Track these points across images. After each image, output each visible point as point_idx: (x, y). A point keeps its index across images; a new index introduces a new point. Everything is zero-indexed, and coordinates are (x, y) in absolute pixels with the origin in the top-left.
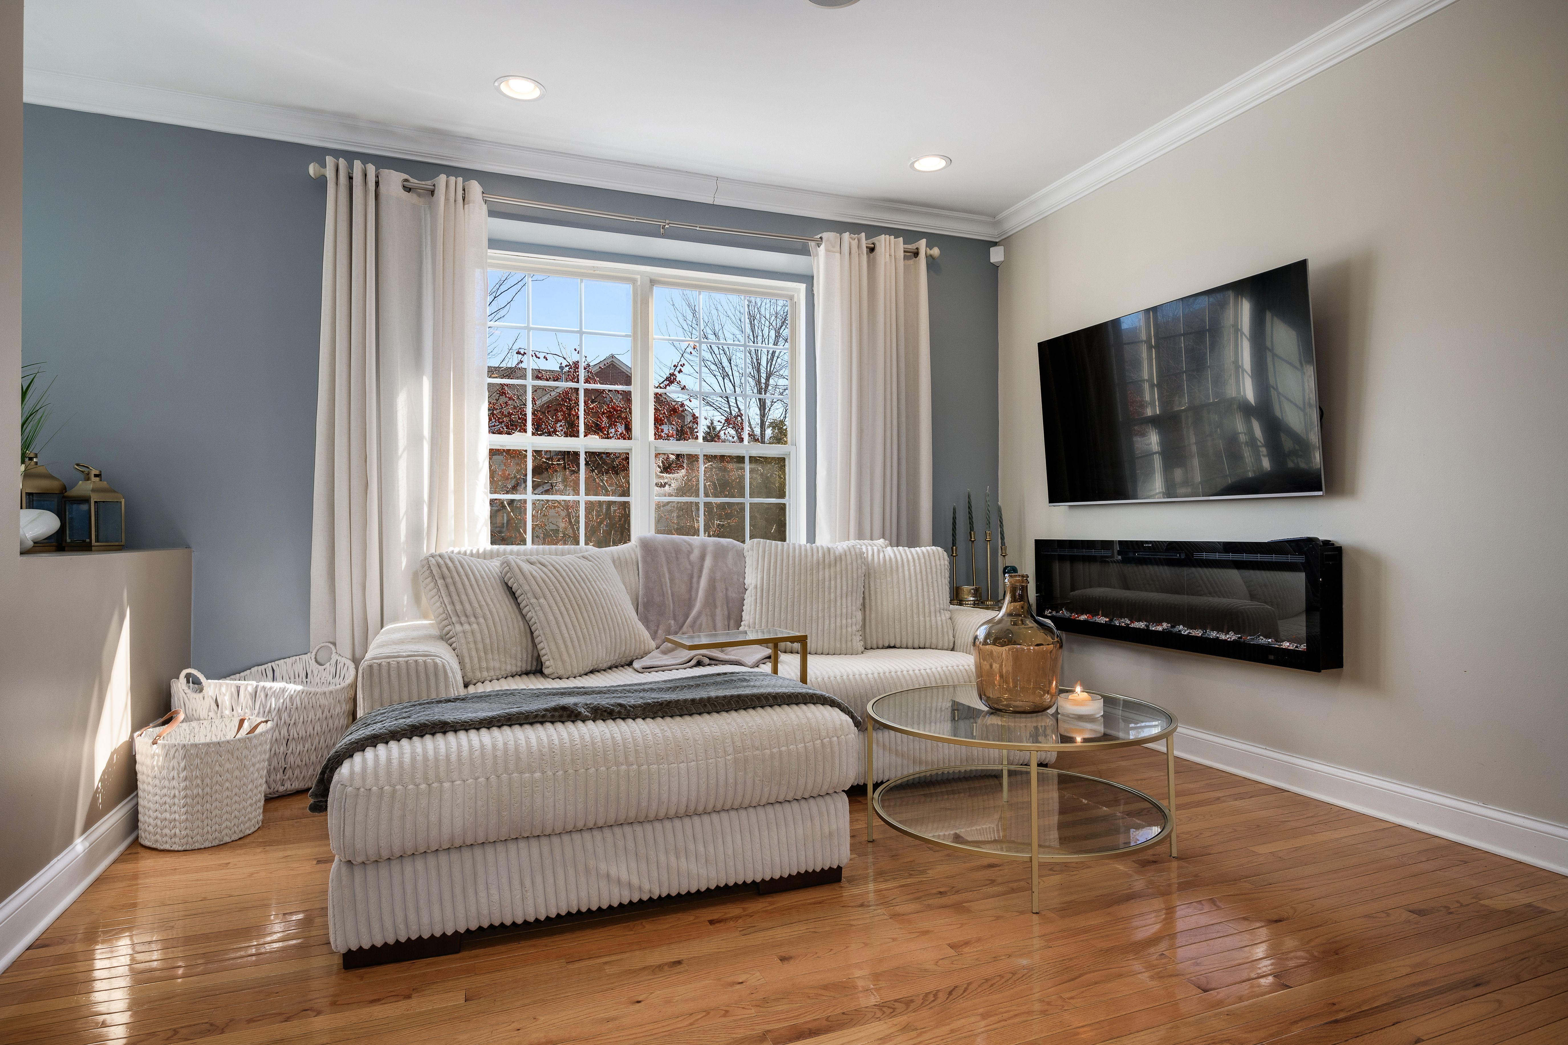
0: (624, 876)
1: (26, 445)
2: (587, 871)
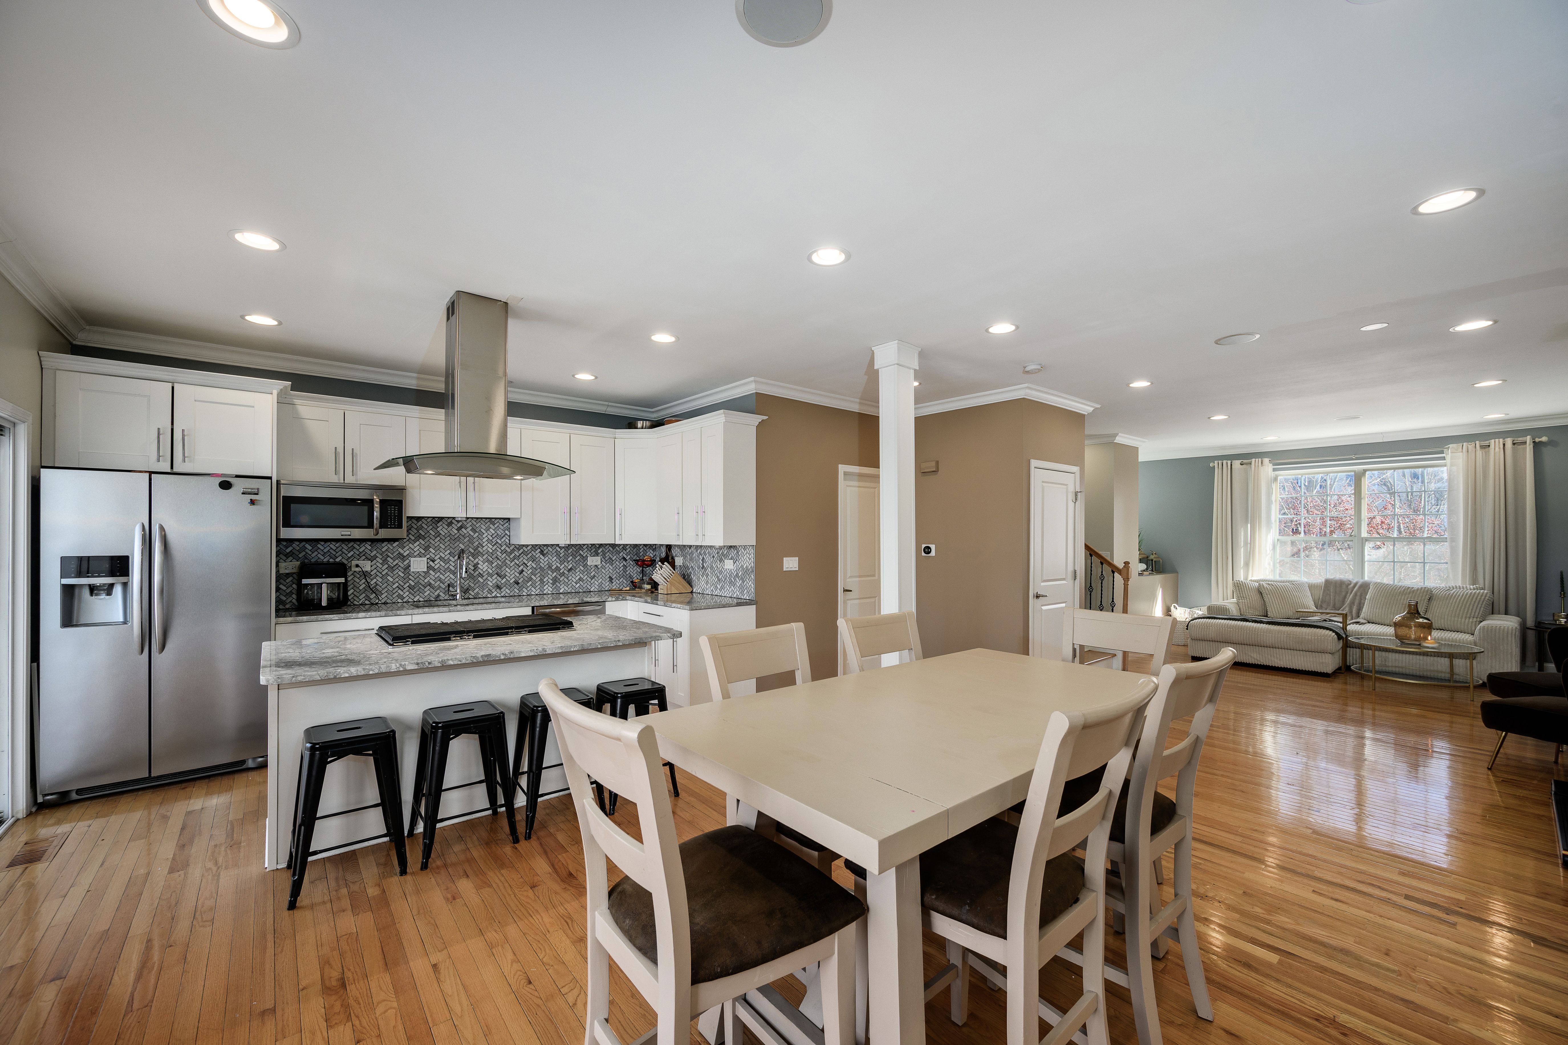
0: (1255, 657)
1: (1140, 547)
2: (1245, 653)
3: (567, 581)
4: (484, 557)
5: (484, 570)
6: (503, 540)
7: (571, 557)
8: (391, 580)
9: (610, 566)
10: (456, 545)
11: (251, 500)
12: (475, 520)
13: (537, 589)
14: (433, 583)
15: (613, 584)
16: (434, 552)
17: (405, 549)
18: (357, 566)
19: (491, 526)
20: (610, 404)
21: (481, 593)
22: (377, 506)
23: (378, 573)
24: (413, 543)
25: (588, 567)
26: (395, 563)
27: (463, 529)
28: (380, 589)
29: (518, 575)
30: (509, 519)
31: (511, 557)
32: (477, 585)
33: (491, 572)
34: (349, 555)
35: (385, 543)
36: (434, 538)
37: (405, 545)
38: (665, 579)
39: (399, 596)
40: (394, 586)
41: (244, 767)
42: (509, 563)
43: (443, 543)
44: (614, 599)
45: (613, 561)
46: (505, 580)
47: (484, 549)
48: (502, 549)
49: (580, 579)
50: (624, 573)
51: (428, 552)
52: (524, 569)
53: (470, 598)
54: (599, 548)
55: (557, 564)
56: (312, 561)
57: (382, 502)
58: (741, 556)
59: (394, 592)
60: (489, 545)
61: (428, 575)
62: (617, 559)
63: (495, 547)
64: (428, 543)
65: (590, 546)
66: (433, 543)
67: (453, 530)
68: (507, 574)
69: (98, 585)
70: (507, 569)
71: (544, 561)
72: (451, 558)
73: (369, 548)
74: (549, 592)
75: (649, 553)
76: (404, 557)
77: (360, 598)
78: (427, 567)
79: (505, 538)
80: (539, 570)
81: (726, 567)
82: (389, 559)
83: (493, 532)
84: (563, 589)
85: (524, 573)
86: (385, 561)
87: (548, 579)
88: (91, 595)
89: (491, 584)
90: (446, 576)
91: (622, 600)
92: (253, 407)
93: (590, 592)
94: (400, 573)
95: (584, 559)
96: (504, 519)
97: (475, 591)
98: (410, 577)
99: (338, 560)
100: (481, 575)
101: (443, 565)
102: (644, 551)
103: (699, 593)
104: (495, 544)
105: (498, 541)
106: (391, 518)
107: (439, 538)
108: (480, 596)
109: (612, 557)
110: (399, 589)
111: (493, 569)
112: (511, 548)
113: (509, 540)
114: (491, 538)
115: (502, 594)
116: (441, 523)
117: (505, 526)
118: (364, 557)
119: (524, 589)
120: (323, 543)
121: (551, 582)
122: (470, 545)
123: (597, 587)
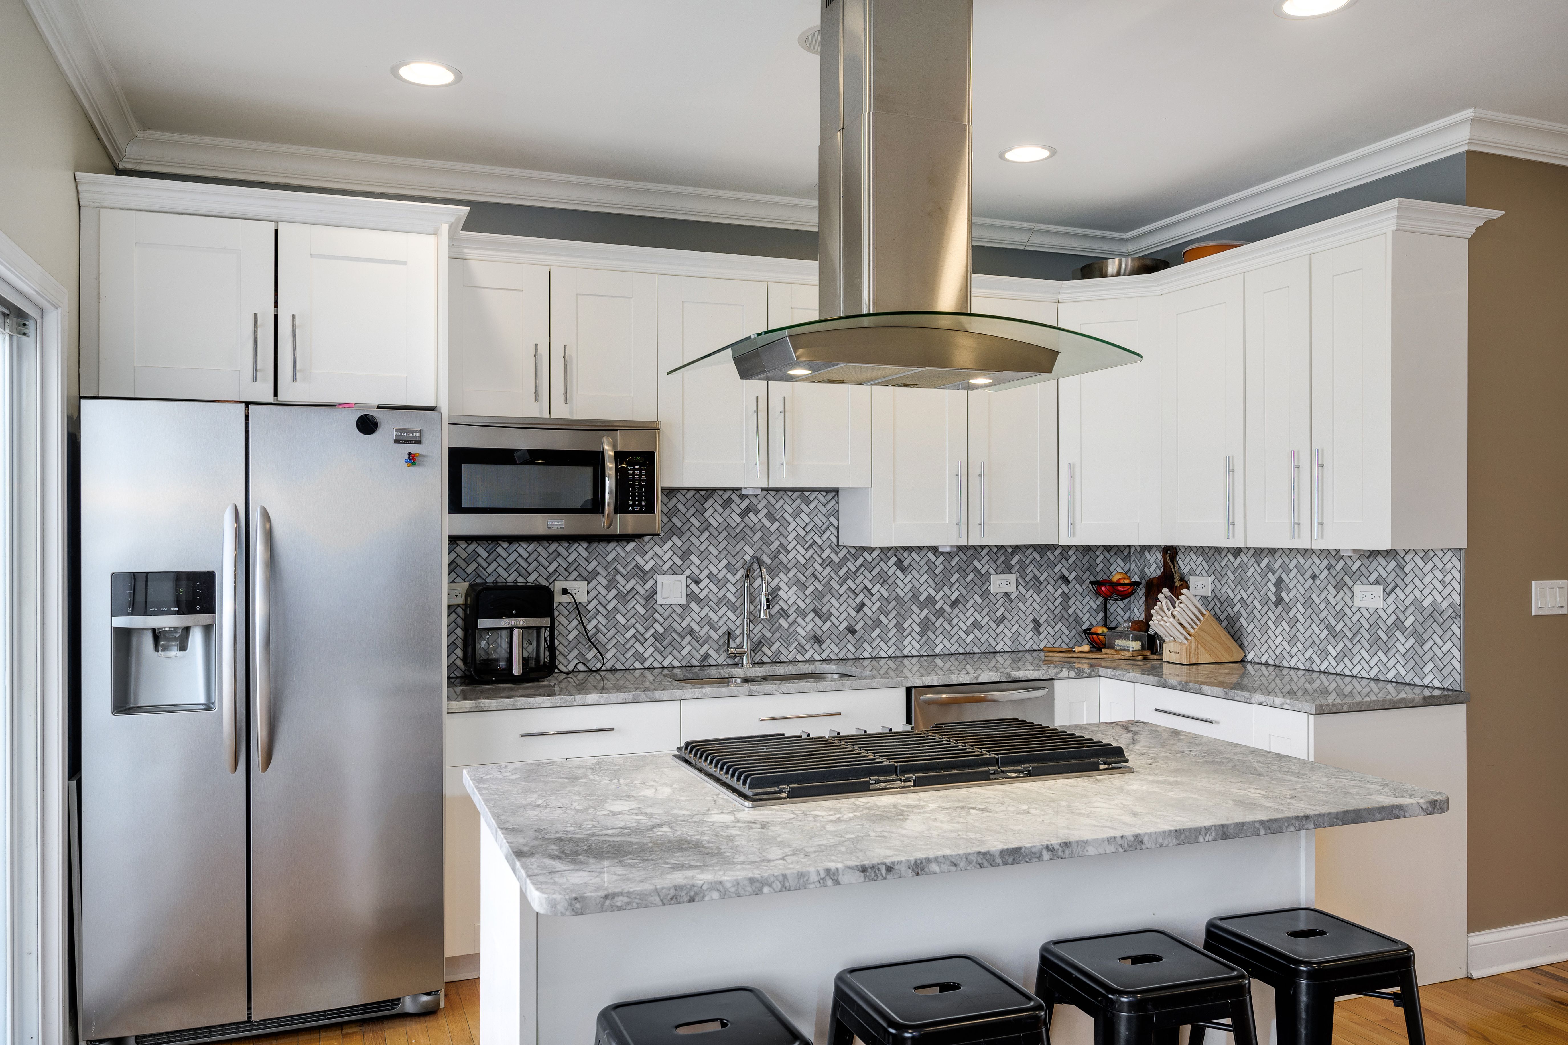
3: (949, 628)
4: (790, 575)
5: (790, 602)
6: (825, 537)
7: (957, 576)
8: (623, 621)
9: (1035, 596)
10: (738, 548)
11: (410, 454)
12: (773, 493)
13: (890, 644)
14: (697, 628)
15: (1042, 637)
16: (697, 562)
17: (647, 557)
18: (565, 592)
19: (803, 506)
20: (1039, 226)
21: (785, 652)
22: (610, 465)
23: (600, 607)
24: (661, 543)
25: (991, 597)
26: (629, 587)
27: (751, 515)
28: (604, 640)
29: (853, 614)
30: (836, 491)
31: (841, 573)
32: (777, 634)
33: (803, 606)
34: (551, 569)
35: (613, 545)
36: (697, 533)
37: (646, 548)
38: (1184, 627)
39: (638, 656)
40: (629, 635)
41: (397, 1010)
42: (837, 587)
43: (715, 543)
44: (1072, 674)
45: (1041, 583)
46: (829, 623)
47: (790, 556)
48: (824, 556)
49: (976, 625)
50: (1063, 612)
51: (688, 562)
52: (866, 601)
53: (764, 663)
54: (1013, 554)
55: (930, 590)
56: (488, 580)
57: (620, 456)
58: (1411, 576)
59: (628, 646)
60: (799, 547)
61: (688, 611)
62: (1050, 579)
63: (811, 551)
64: (688, 543)
65: (995, 550)
66: (697, 543)
67: (734, 515)
68: (833, 610)
69: (167, 629)
70: (833, 601)
71: (904, 583)
72: (729, 576)
73: (585, 554)
74: (915, 653)
75: (1115, 565)
76: (646, 573)
77: (570, 657)
78: (687, 595)
79: (828, 533)
80: (894, 603)
81: (1357, 603)
82: (619, 578)
83: (807, 520)
84: (940, 647)
85: (865, 609)
86: (612, 583)
87: (912, 623)
88: (156, 647)
89: (803, 633)
90: (720, 613)
91: (1090, 676)
92: (405, 263)
93: (996, 652)
94: (638, 607)
95: (983, 579)
96: (828, 491)
97: (774, 648)
98: (656, 616)
99: (531, 579)
100: (784, 613)
101: (715, 590)
102: (1105, 561)
103: (1267, 664)
104: (811, 546)
105: (816, 538)
106: (634, 492)
107: (707, 534)
108: (782, 658)
109: (1038, 574)
110: (637, 640)
111: (808, 601)
112: (841, 555)
113: (837, 537)
114: (803, 533)
115: (824, 656)
116: (710, 501)
117: (829, 506)
118: (575, 574)
119: (865, 645)
120: (505, 545)
121: (918, 629)
122: (764, 548)
123: (1009, 643)
